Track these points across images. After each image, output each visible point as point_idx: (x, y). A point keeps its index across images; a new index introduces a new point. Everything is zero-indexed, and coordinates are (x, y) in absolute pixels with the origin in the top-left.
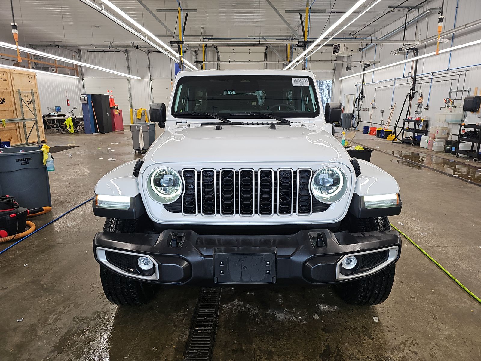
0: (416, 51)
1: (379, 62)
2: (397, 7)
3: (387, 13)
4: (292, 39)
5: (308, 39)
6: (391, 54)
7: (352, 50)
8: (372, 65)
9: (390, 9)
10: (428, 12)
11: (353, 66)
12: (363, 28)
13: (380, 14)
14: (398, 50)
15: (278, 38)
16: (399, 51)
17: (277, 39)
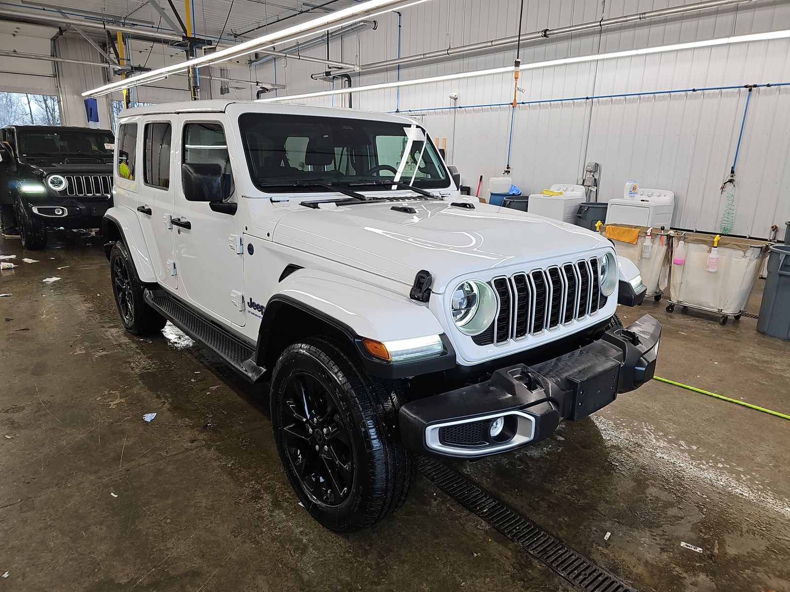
0: (348, 78)
1: (284, 87)
2: (318, 7)
3: (302, 12)
4: (124, 24)
5: (195, 35)
6: (312, 78)
7: (238, 62)
8: (272, 89)
9: (305, 8)
10: (361, 24)
11: (236, 88)
12: (256, 29)
13: (288, 11)
14: (324, 75)
15: (90, 16)
16: (326, 75)
17: (86, 18)
